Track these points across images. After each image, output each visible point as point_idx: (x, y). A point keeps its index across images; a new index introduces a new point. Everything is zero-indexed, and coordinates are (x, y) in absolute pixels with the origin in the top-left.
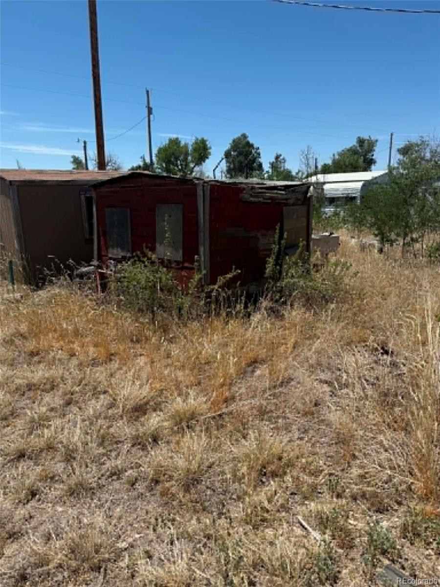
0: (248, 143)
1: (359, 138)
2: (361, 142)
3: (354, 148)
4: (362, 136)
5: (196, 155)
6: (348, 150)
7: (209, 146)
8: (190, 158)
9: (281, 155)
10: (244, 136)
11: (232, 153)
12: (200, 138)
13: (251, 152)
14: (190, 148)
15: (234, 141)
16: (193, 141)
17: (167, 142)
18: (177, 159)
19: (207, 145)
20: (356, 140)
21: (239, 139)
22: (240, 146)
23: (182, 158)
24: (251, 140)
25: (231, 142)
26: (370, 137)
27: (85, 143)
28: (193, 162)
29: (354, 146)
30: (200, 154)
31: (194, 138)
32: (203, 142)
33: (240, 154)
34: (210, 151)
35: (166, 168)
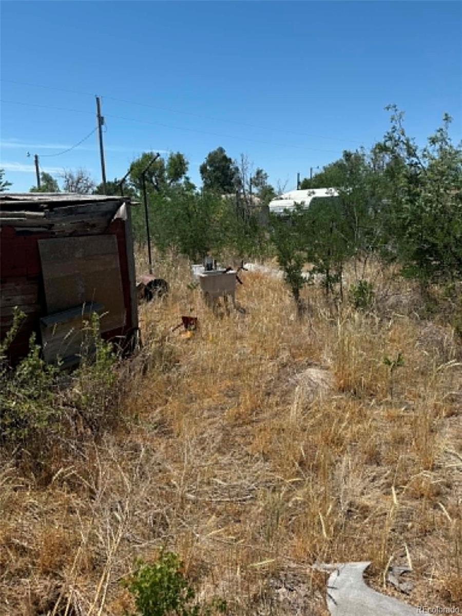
0: (225, 157)
1: (345, 151)
2: (347, 155)
3: (340, 162)
4: (348, 151)
5: (173, 171)
6: (335, 165)
7: (186, 160)
8: (166, 174)
9: (261, 171)
10: (221, 150)
11: (208, 168)
12: (175, 153)
13: (229, 167)
14: (166, 164)
15: (210, 155)
16: (169, 156)
17: (141, 156)
18: (151, 175)
19: (183, 160)
20: (342, 155)
21: (215, 153)
22: (216, 160)
23: (157, 173)
24: (228, 154)
25: (207, 156)
26: (357, 151)
27: (36, 157)
28: (169, 178)
29: (341, 160)
30: (176, 170)
31: (169, 153)
32: (179, 156)
33: (217, 169)
34: (186, 166)
35: (140, 185)
